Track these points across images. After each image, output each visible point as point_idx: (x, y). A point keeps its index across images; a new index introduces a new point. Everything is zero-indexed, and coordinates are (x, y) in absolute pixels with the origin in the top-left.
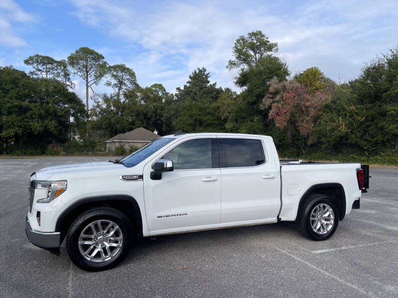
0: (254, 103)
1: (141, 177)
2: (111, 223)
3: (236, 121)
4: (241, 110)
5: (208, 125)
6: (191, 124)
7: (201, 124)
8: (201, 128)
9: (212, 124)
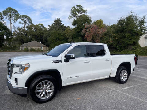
1: (61, 61)
2: (49, 82)
3: (72, 38)
4: (74, 35)
5: (62, 40)
6: (55, 40)
7: (59, 39)
8: (59, 41)
9: (63, 40)
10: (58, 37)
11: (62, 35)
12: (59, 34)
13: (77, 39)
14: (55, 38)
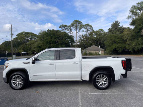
0: (138, 32)
1: (29, 63)
2: (20, 76)
3: (131, 40)
4: (133, 36)
5: (118, 43)
6: (111, 43)
7: (115, 42)
8: (116, 44)
9: (120, 42)
10: (114, 40)
11: (119, 38)
12: (115, 37)
13: (137, 41)
14: (111, 41)
